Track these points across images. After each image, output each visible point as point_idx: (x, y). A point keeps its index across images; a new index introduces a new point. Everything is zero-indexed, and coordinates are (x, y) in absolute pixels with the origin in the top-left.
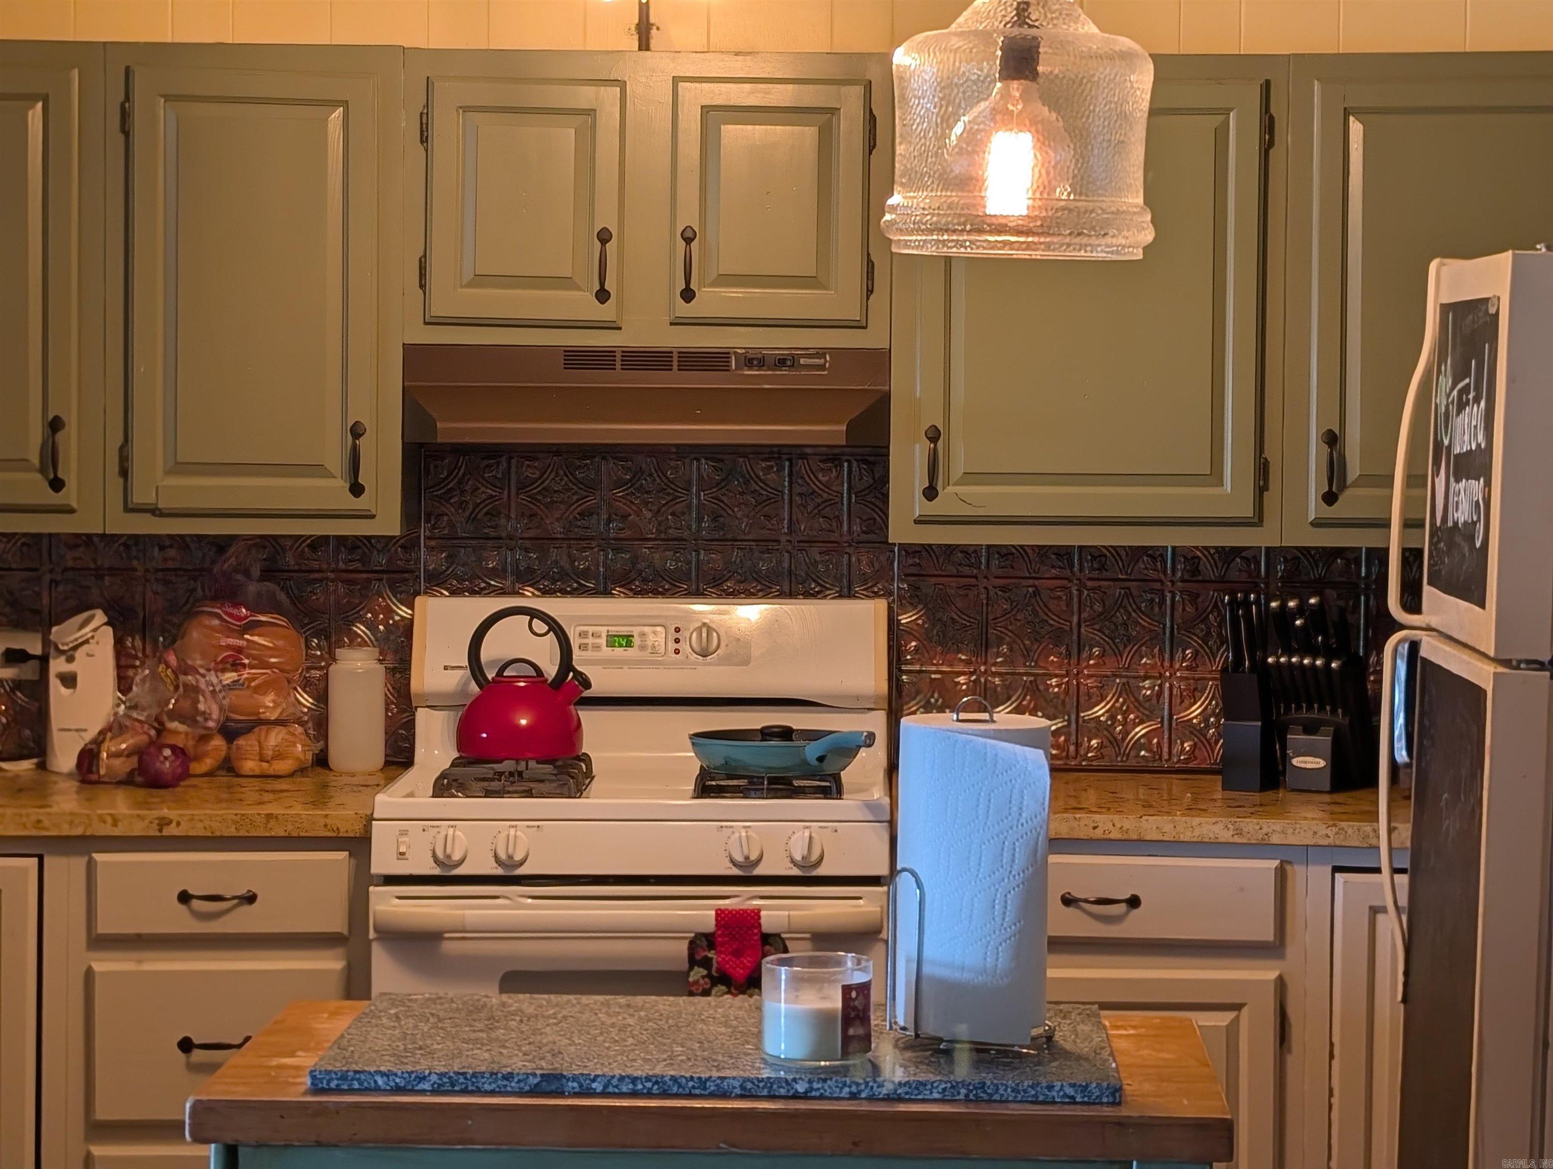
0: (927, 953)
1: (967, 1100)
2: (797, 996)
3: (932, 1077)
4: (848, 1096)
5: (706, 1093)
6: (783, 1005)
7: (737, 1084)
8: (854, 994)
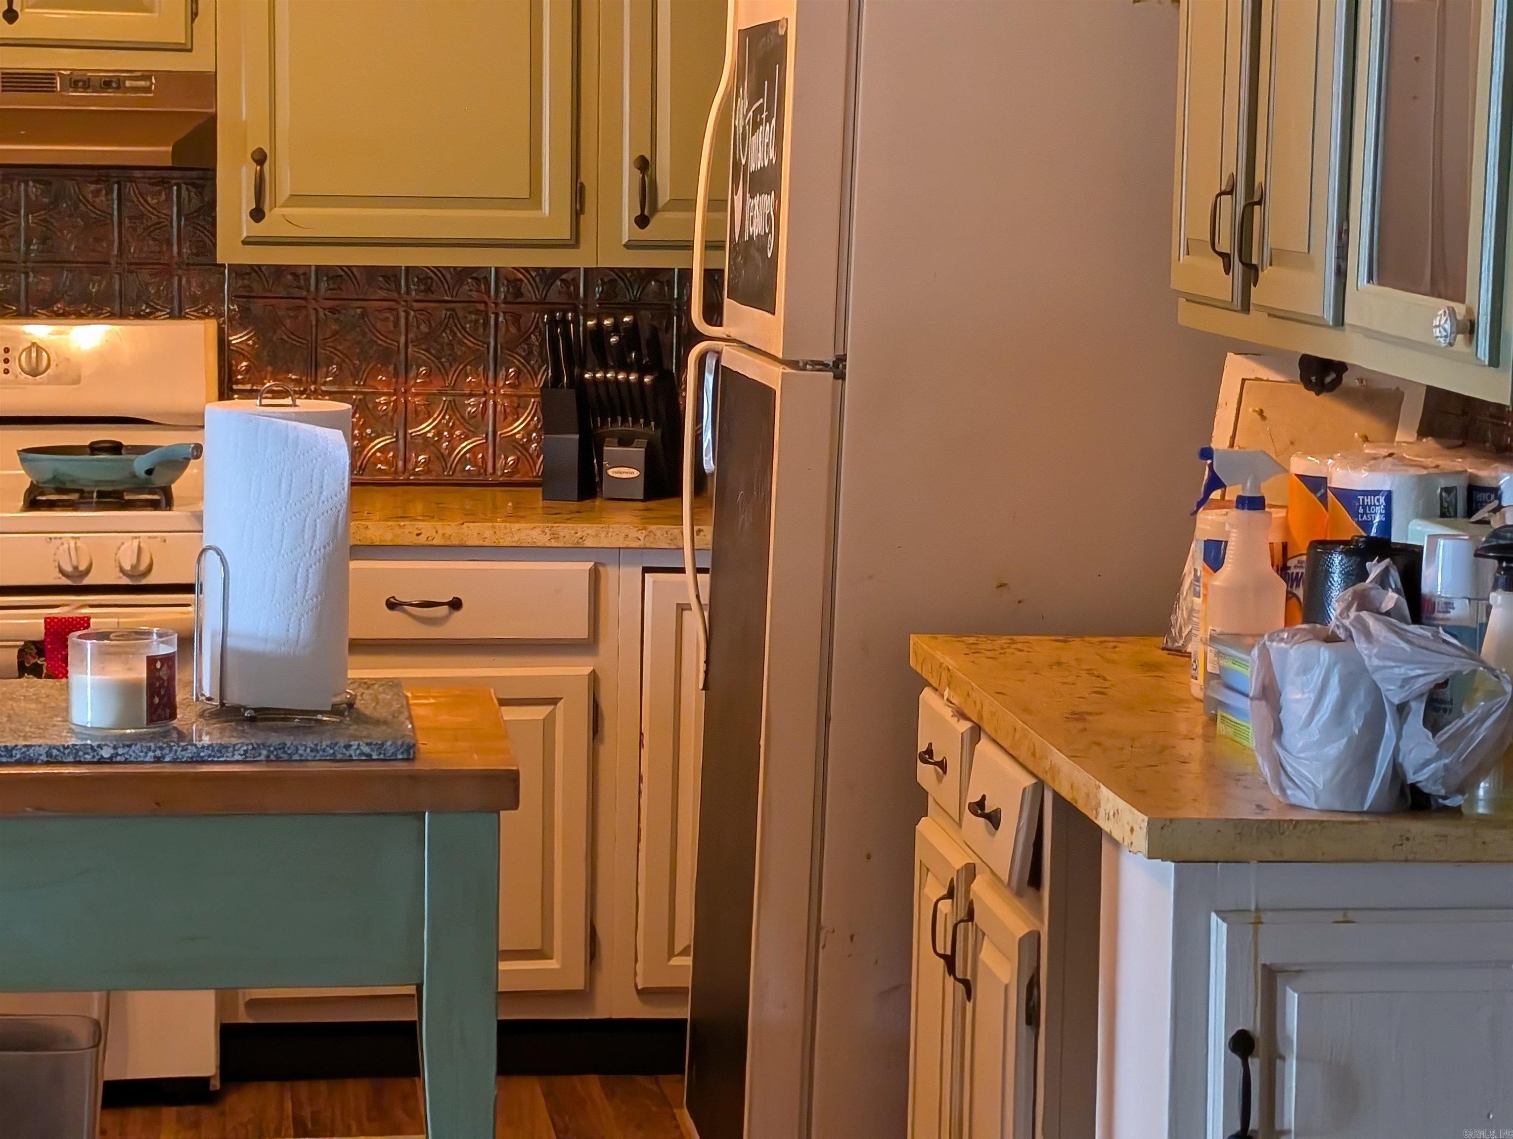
0: (231, 627)
1: (268, 760)
2: (103, 668)
3: (234, 741)
4: (152, 760)
5: (13, 760)
6: (89, 677)
7: (42, 751)
8: (158, 665)
